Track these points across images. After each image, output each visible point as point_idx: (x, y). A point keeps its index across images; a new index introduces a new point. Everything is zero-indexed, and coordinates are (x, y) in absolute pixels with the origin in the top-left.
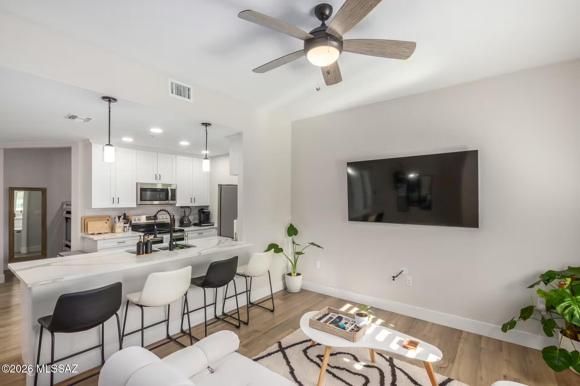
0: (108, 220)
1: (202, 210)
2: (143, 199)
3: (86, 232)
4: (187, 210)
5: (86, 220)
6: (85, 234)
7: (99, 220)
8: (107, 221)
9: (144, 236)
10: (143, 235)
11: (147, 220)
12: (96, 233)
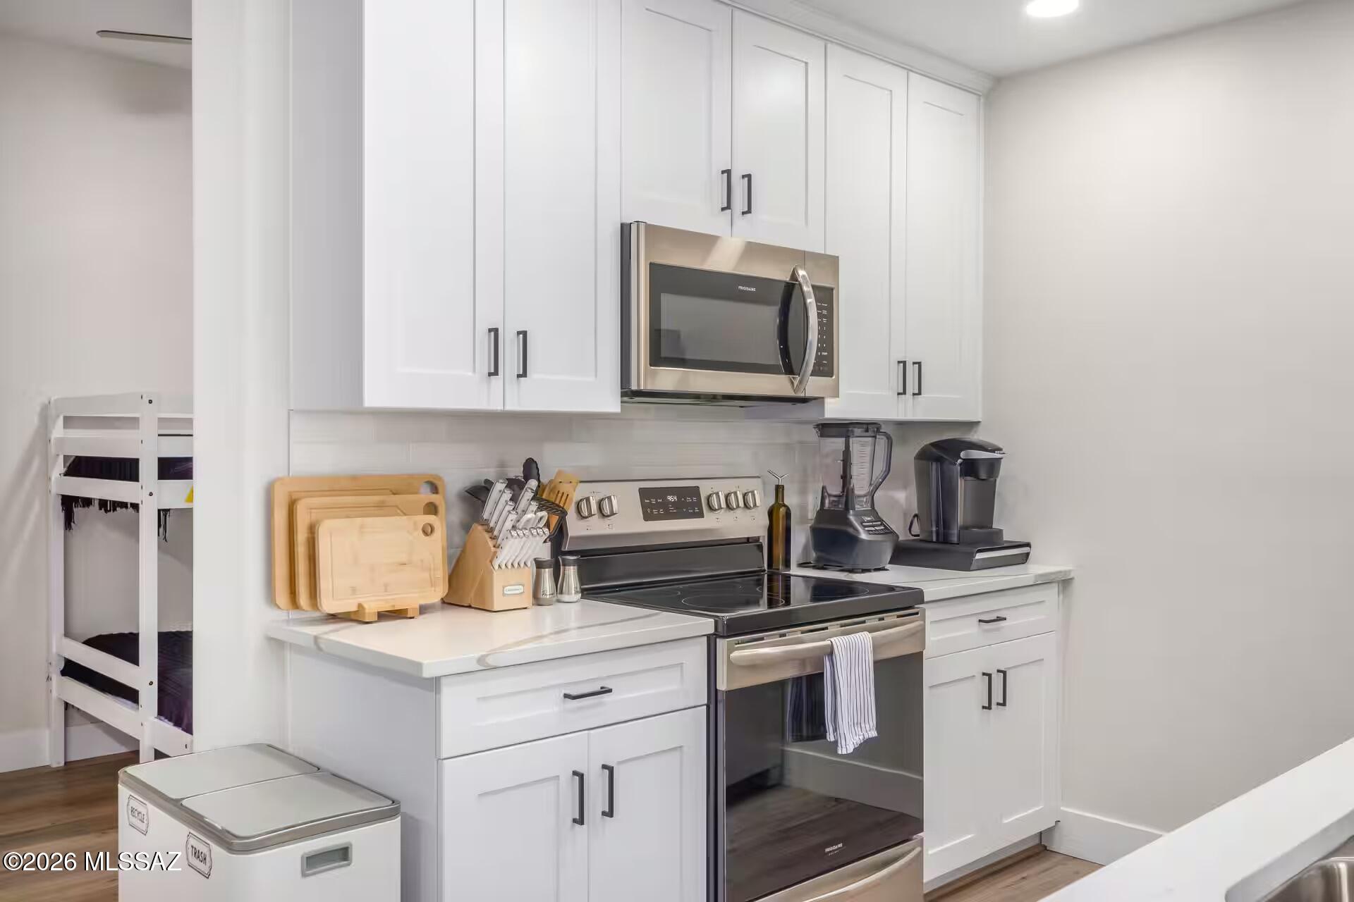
0: (432, 509)
1: (949, 448)
2: (665, 353)
3: (303, 599)
4: (861, 448)
5: (301, 508)
6: (294, 614)
7: (381, 509)
8: (431, 519)
9: (711, 640)
10: (712, 631)
11: (647, 517)
12: (373, 606)
